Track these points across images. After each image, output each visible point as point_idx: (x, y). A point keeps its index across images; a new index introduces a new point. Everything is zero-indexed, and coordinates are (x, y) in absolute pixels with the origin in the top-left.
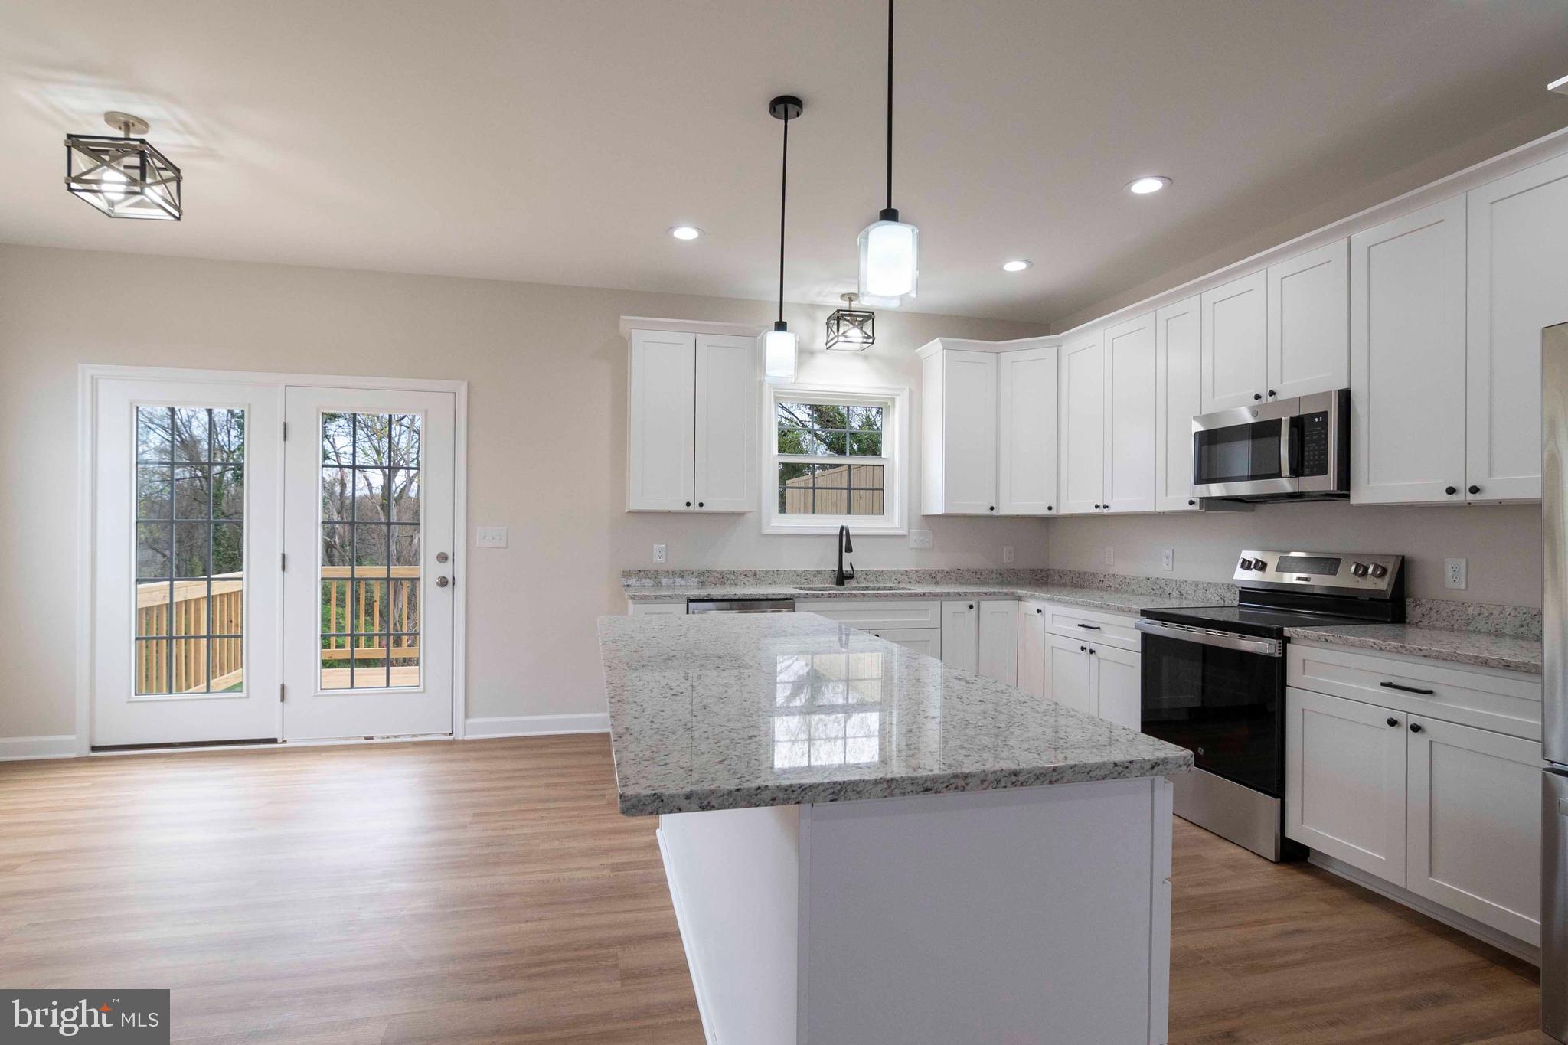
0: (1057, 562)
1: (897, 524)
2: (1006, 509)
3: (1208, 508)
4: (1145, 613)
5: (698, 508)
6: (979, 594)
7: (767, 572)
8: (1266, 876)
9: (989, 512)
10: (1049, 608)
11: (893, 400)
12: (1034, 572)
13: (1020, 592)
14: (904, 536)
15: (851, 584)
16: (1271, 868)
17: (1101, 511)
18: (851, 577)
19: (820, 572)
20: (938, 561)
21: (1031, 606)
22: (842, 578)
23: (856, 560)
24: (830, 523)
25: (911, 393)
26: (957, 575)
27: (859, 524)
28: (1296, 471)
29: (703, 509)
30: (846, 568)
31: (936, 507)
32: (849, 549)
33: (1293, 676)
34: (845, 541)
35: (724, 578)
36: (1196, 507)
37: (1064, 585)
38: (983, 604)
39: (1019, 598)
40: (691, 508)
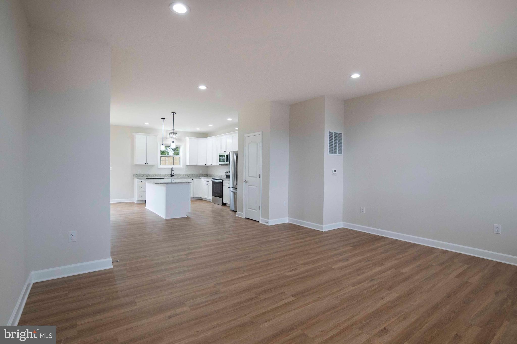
0: (209, 173)
1: (182, 167)
2: (199, 165)
3: (222, 165)
4: (212, 179)
5: (147, 164)
6: (194, 178)
7: (159, 175)
8: (220, 207)
9: (196, 165)
10: (204, 179)
11: (181, 146)
12: (205, 175)
13: (200, 177)
14: (183, 169)
15: (173, 177)
16: (221, 206)
17: (211, 165)
18: (174, 175)
19: (168, 175)
20: (189, 173)
21: (202, 179)
22: (172, 176)
23: (174, 173)
24: (170, 166)
25: (184, 145)
26: (192, 175)
27: (174, 167)
28: (226, 161)
29: (148, 164)
30: (173, 174)
31: (188, 165)
32: (173, 171)
33: (224, 184)
34: (172, 170)
35: (151, 176)
36: (220, 165)
37: (209, 177)
38: (195, 179)
39: (200, 178)
40: (146, 164)
